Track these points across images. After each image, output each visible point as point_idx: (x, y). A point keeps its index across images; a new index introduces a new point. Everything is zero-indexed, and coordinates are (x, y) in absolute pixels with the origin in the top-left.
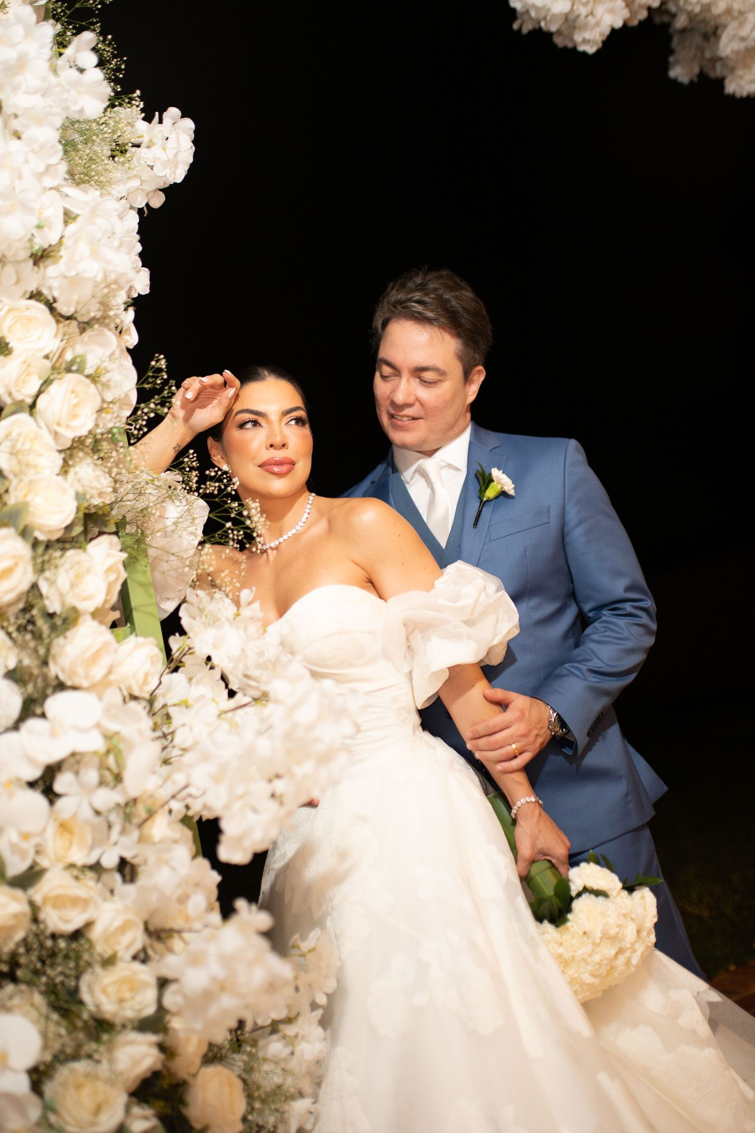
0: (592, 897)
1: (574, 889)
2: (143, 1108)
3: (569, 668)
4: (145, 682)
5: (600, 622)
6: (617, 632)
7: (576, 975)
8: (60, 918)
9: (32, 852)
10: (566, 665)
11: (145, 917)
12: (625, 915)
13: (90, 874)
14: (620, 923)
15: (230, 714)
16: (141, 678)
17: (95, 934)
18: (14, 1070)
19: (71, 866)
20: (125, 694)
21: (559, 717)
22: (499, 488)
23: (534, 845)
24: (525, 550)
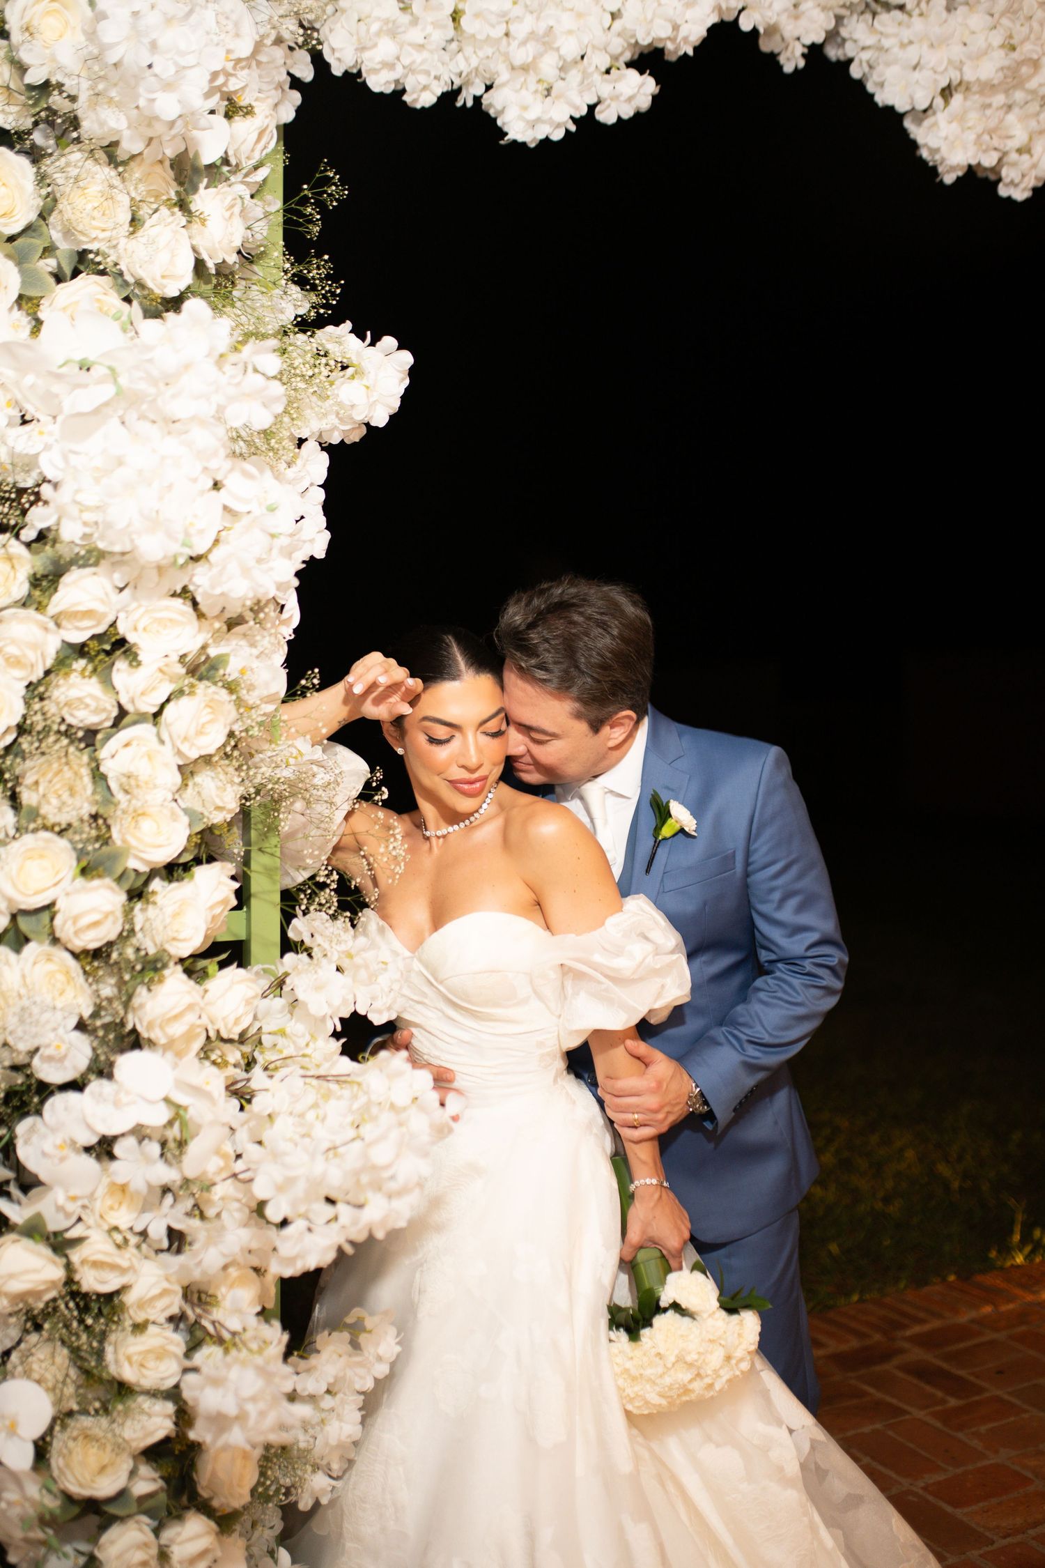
0: (677, 1316)
1: (665, 1299)
2: (150, 1470)
5: (775, 978)
6: (792, 996)
7: (641, 1393)
8: (95, 1279)
10: (724, 1028)
11: (186, 1283)
12: (711, 1341)
13: (135, 1241)
14: (701, 1350)
17: (129, 1299)
18: (20, 1438)
19: (116, 1229)
20: (212, 1034)
21: (701, 1094)
22: (677, 827)
23: (644, 1232)
24: (705, 904)
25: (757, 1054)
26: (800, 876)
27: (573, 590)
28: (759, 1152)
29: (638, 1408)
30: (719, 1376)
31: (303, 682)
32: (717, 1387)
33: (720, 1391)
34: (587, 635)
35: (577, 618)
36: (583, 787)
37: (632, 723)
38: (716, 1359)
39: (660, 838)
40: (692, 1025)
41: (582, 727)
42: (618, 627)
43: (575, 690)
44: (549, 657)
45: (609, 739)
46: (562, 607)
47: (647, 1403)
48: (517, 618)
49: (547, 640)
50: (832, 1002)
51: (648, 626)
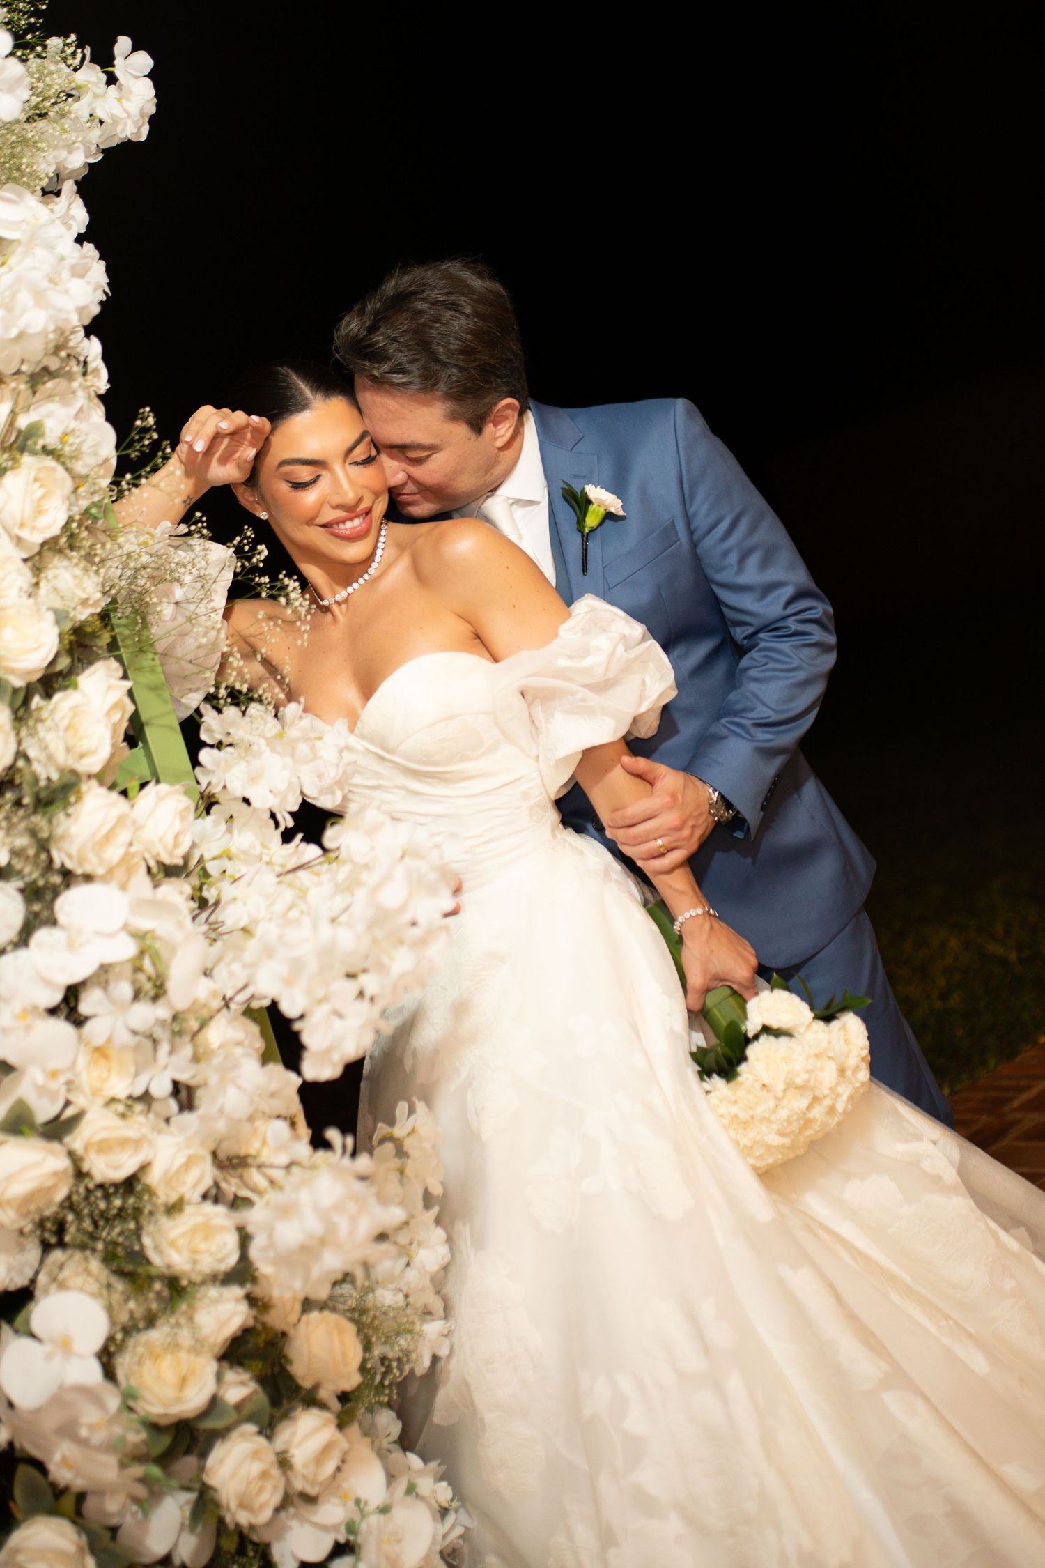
0: (772, 1038)
1: (751, 1027)
2: (238, 1373)
3: (728, 725)
4: (176, 844)
5: (759, 651)
7: (759, 1138)
8: (107, 1165)
9: (63, 1089)
10: (723, 721)
11: (212, 1146)
12: (817, 1056)
13: (139, 1107)
14: (810, 1067)
15: (290, 876)
16: (169, 840)
17: (153, 1178)
19: (113, 1100)
20: (152, 863)
21: (722, 797)
22: (602, 511)
23: (705, 971)
24: (659, 589)
25: (768, 736)
26: (752, 530)
27: (407, 278)
28: (803, 854)
29: (760, 1157)
30: (838, 1095)
31: (138, 423)
32: (840, 1107)
33: (845, 1113)
34: (437, 321)
35: (420, 306)
36: (485, 505)
37: (516, 415)
38: (828, 1075)
39: (587, 530)
40: (688, 729)
41: (461, 431)
42: (469, 304)
43: (442, 386)
44: (402, 357)
45: (496, 439)
46: (401, 300)
47: (768, 1147)
48: (353, 325)
49: (394, 340)
50: (830, 660)
51: (503, 296)
